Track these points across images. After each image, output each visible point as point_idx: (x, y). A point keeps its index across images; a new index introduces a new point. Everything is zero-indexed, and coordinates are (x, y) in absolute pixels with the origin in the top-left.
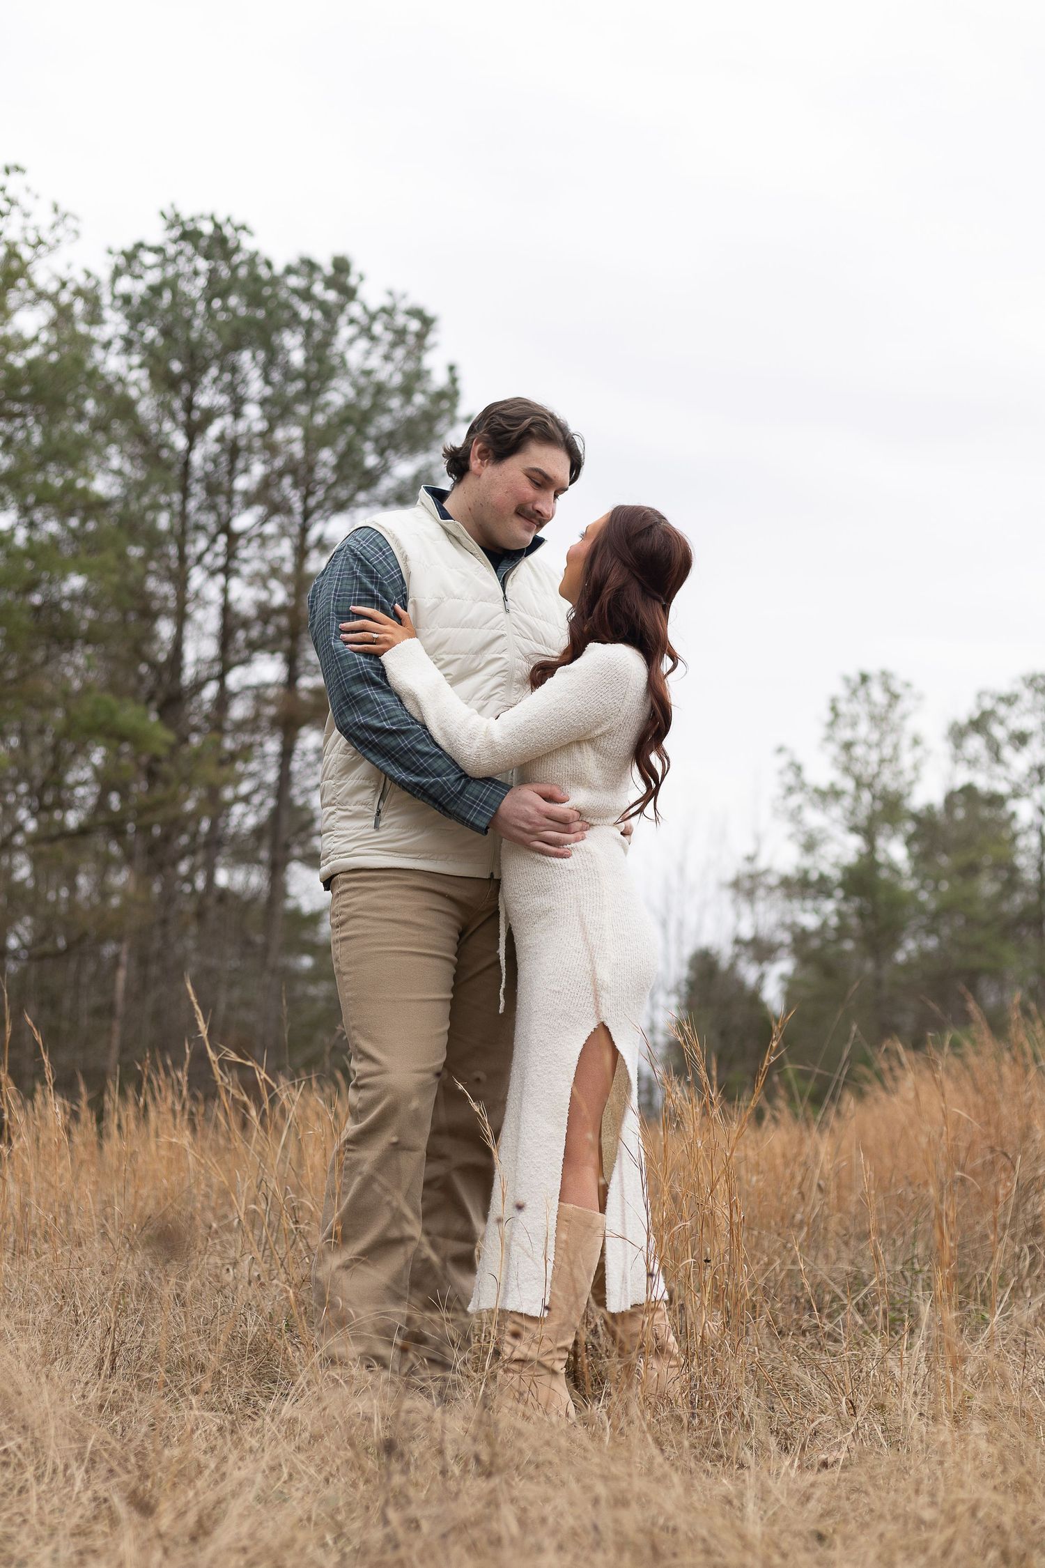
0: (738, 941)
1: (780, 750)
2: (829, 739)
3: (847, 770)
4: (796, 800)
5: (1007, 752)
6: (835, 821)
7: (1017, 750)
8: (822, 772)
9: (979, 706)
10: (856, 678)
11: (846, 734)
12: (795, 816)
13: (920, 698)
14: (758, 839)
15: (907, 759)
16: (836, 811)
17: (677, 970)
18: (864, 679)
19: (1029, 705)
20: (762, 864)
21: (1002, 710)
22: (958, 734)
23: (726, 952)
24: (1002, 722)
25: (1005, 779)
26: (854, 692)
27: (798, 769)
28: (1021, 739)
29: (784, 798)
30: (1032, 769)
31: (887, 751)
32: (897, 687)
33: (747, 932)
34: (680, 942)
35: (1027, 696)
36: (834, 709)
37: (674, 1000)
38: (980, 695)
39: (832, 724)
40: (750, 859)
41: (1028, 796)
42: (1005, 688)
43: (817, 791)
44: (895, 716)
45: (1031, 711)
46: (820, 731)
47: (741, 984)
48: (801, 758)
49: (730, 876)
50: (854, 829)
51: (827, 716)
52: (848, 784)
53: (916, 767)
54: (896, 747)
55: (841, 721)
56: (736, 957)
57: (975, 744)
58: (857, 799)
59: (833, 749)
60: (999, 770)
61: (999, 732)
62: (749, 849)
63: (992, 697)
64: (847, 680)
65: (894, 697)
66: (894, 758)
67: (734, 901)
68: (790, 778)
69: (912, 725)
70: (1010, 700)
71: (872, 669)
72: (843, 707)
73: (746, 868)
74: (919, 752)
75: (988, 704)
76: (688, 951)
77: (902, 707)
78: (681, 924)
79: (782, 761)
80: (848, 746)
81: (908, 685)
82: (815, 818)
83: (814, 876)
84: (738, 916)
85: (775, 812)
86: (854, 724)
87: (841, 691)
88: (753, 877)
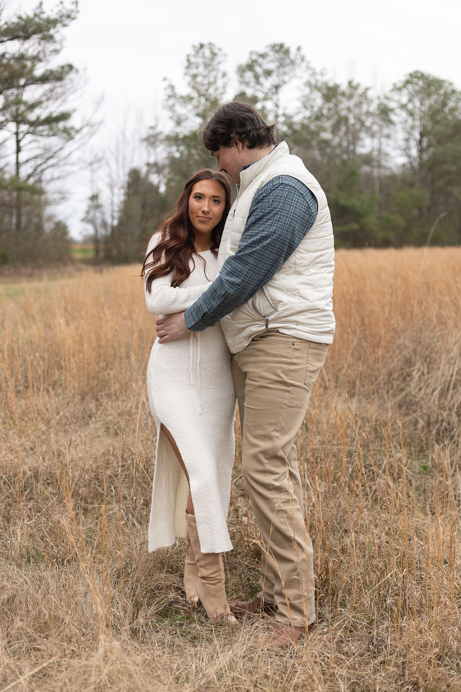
0: (148, 164)
1: (165, 79)
2: (186, 74)
3: (194, 87)
4: (171, 101)
5: (262, 79)
6: (190, 111)
7: (266, 78)
8: (184, 89)
9: (250, 59)
10: (198, 46)
11: (194, 71)
12: (171, 108)
13: (225, 55)
14: (157, 119)
15: (220, 83)
16: (190, 107)
17: (123, 178)
18: (202, 46)
19: (272, 59)
20: (159, 129)
21: (260, 60)
22: (242, 70)
23: (144, 170)
24: (260, 66)
25: (261, 91)
26: (197, 52)
27: (172, 87)
28: (268, 73)
29: (167, 100)
30: (273, 86)
31: (212, 79)
32: (216, 51)
33: (152, 160)
34: (124, 166)
35: (271, 53)
36: (188, 60)
37: (122, 191)
38: (251, 53)
39: (188, 67)
40: (152, 128)
41: (271, 99)
42: (262, 50)
43: (182, 97)
44: (215, 63)
45: (272, 61)
46: (182, 71)
47: (151, 184)
48: (174, 83)
49: (145, 135)
50: (198, 115)
51: (186, 64)
52: (195, 94)
53: (224, 87)
54: (216, 78)
55: (192, 66)
56: (148, 172)
57: (249, 75)
58: (199, 102)
59: (188, 79)
60: (258, 87)
61: (259, 70)
62: (152, 123)
63: (257, 54)
64: (194, 46)
65: (214, 54)
66: (215, 82)
67: (146, 147)
68: (169, 92)
69: (223, 67)
70: (263, 56)
71: (205, 42)
72: (193, 60)
73: (152, 132)
74: (225, 79)
75: (255, 57)
76: (127, 171)
77: (219, 58)
78: (124, 158)
79: (166, 84)
80: (195, 76)
81: (220, 49)
82: (180, 110)
83: (181, 136)
84: (149, 155)
85: (164, 107)
86: (197, 67)
87: (192, 52)
88: (155, 136)
